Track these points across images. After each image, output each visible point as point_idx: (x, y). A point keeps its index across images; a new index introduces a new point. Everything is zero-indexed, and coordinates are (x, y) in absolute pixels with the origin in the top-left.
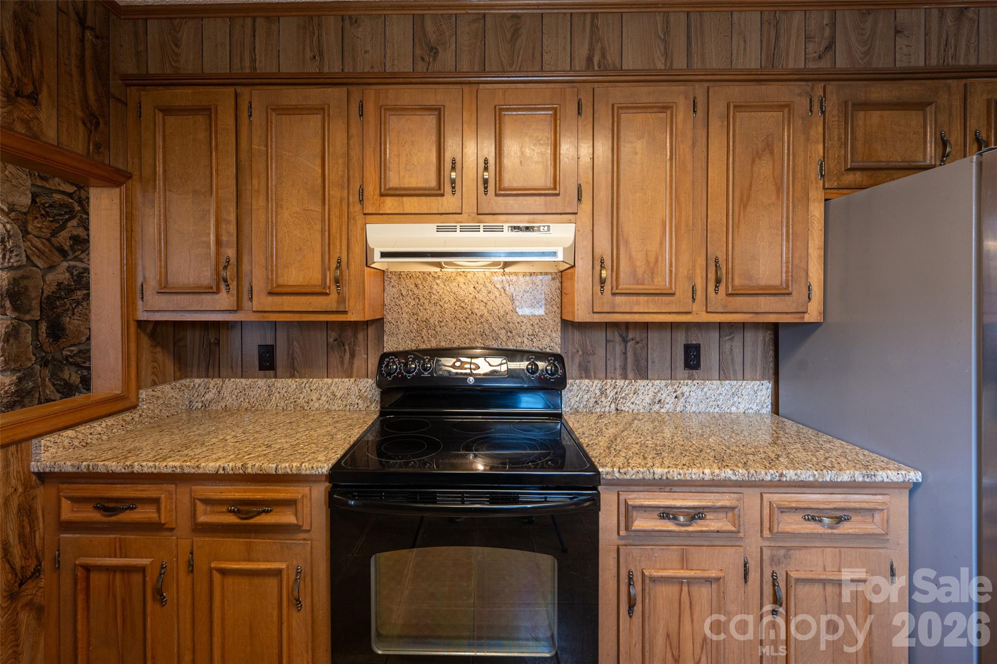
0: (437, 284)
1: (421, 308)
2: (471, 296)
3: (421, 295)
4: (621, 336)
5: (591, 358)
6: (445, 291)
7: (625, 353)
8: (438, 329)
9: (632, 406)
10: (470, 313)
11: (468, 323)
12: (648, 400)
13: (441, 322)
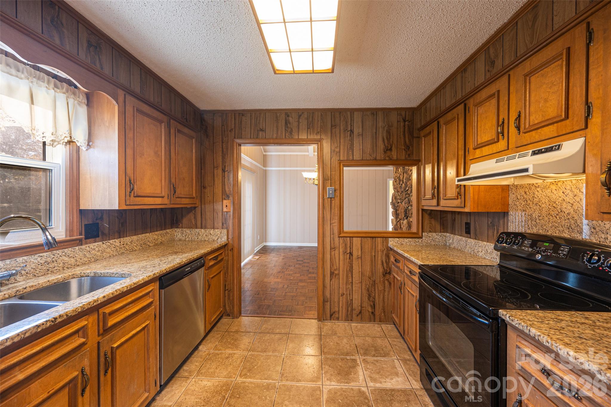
0: (537, 191)
1: (528, 207)
2: (561, 199)
3: (528, 198)
6: (543, 196)
8: (538, 221)
10: (560, 211)
11: (558, 218)
13: (540, 216)
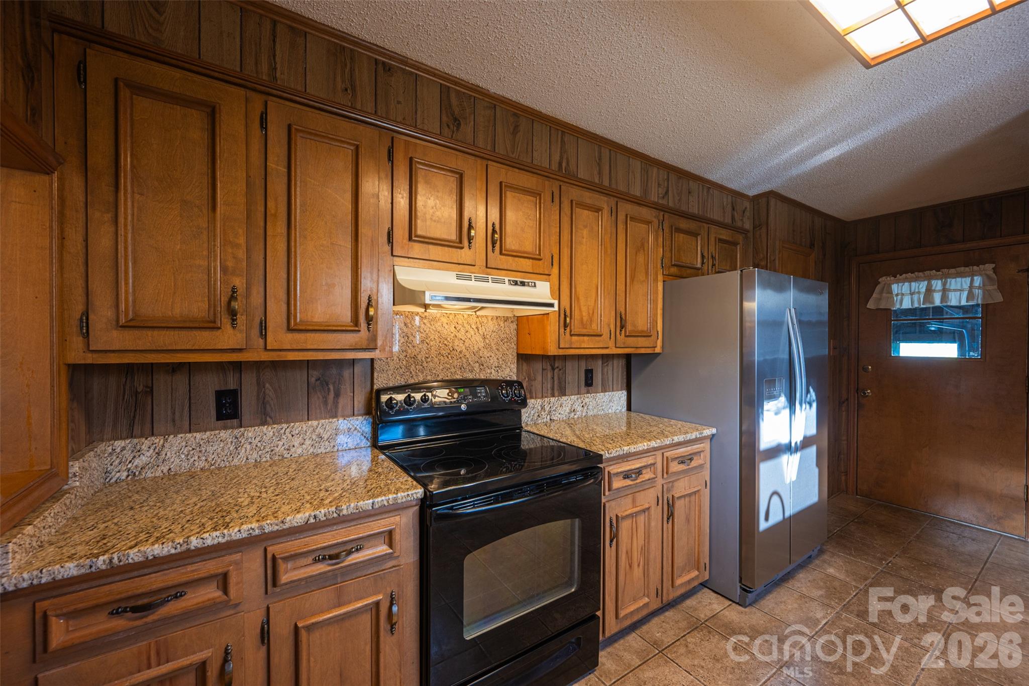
0: (424, 323)
1: (410, 345)
2: (453, 335)
3: (409, 333)
4: (551, 365)
5: (533, 383)
6: (431, 330)
7: (553, 378)
8: (425, 364)
9: (559, 416)
10: (451, 349)
11: (450, 358)
12: (568, 411)
13: (427, 358)
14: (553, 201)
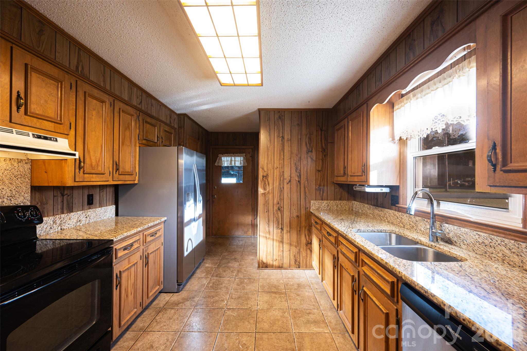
4: (61, 193)
5: (45, 206)
7: (63, 202)
9: (68, 226)
12: (75, 221)
14: (71, 89)
